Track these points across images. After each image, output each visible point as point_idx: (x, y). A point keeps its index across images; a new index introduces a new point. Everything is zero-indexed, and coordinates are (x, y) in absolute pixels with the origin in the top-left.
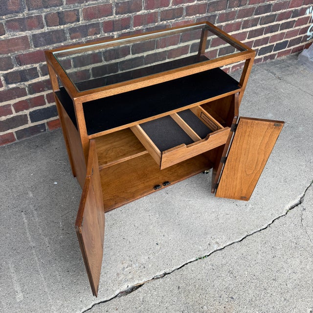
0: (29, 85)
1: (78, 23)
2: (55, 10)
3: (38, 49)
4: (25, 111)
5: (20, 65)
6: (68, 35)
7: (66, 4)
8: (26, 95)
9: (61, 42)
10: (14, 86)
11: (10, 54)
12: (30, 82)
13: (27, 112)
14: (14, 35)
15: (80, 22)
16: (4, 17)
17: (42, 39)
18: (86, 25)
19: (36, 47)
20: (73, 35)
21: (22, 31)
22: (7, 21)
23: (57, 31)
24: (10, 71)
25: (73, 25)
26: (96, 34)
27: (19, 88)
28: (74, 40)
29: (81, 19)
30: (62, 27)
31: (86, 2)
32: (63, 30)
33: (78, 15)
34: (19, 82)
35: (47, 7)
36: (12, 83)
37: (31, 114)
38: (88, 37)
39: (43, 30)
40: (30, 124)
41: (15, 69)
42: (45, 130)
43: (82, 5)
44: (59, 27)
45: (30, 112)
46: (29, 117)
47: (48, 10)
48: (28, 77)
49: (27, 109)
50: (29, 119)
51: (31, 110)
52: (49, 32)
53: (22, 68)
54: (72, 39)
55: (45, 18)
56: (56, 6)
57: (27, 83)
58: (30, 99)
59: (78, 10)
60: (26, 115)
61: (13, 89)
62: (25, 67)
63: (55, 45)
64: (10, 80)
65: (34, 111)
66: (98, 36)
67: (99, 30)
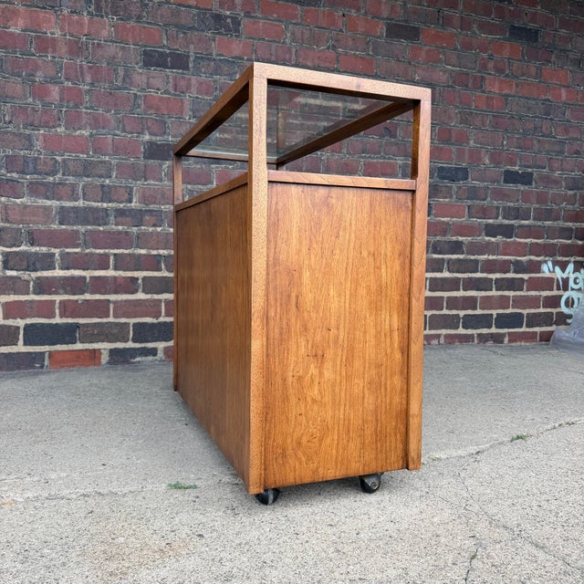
0: (38, 278)
1: (129, 205)
2: (98, 182)
3: (64, 227)
4: (19, 320)
5: (32, 245)
6: (112, 218)
7: (116, 177)
8: (28, 294)
9: (100, 225)
10: (14, 273)
11: (21, 226)
12: (39, 274)
13: (21, 323)
14: (36, 202)
15: (133, 204)
16: (28, 177)
17: (72, 215)
18: (140, 210)
19: (61, 223)
20: (120, 219)
21: (48, 198)
22: (31, 183)
23: (96, 209)
24: (14, 249)
25: (122, 205)
26: (154, 225)
27: (20, 278)
28: (120, 228)
29: (134, 200)
30: (105, 205)
31: (146, 180)
32: (106, 210)
33: (130, 194)
34: (23, 270)
35: (88, 176)
36: (12, 269)
37: (27, 327)
38: (143, 228)
39: (76, 204)
40: (20, 347)
41: (23, 248)
42: (42, 367)
43: (138, 182)
44: (100, 204)
45: (26, 324)
46: (22, 332)
47: (90, 179)
48: (38, 265)
49: (22, 318)
50: (21, 337)
51: (29, 321)
52: (86, 208)
53: (34, 249)
54: (117, 224)
55: (83, 189)
56: (101, 176)
57: (34, 275)
58: (32, 302)
59: (131, 189)
60: (18, 328)
61: (12, 278)
62: (38, 249)
63: (89, 227)
64: (11, 263)
65: (32, 325)
66: (159, 229)
67: (162, 220)
